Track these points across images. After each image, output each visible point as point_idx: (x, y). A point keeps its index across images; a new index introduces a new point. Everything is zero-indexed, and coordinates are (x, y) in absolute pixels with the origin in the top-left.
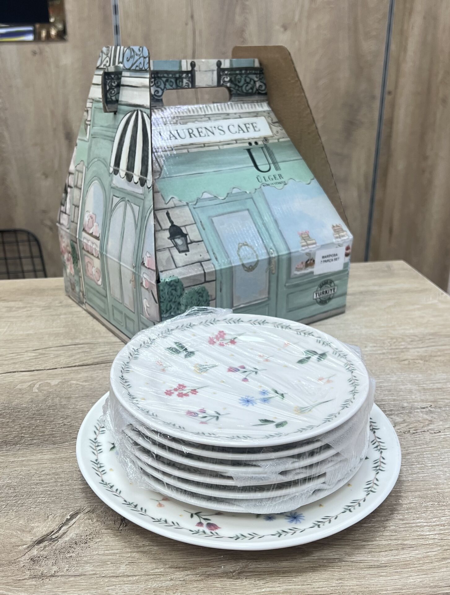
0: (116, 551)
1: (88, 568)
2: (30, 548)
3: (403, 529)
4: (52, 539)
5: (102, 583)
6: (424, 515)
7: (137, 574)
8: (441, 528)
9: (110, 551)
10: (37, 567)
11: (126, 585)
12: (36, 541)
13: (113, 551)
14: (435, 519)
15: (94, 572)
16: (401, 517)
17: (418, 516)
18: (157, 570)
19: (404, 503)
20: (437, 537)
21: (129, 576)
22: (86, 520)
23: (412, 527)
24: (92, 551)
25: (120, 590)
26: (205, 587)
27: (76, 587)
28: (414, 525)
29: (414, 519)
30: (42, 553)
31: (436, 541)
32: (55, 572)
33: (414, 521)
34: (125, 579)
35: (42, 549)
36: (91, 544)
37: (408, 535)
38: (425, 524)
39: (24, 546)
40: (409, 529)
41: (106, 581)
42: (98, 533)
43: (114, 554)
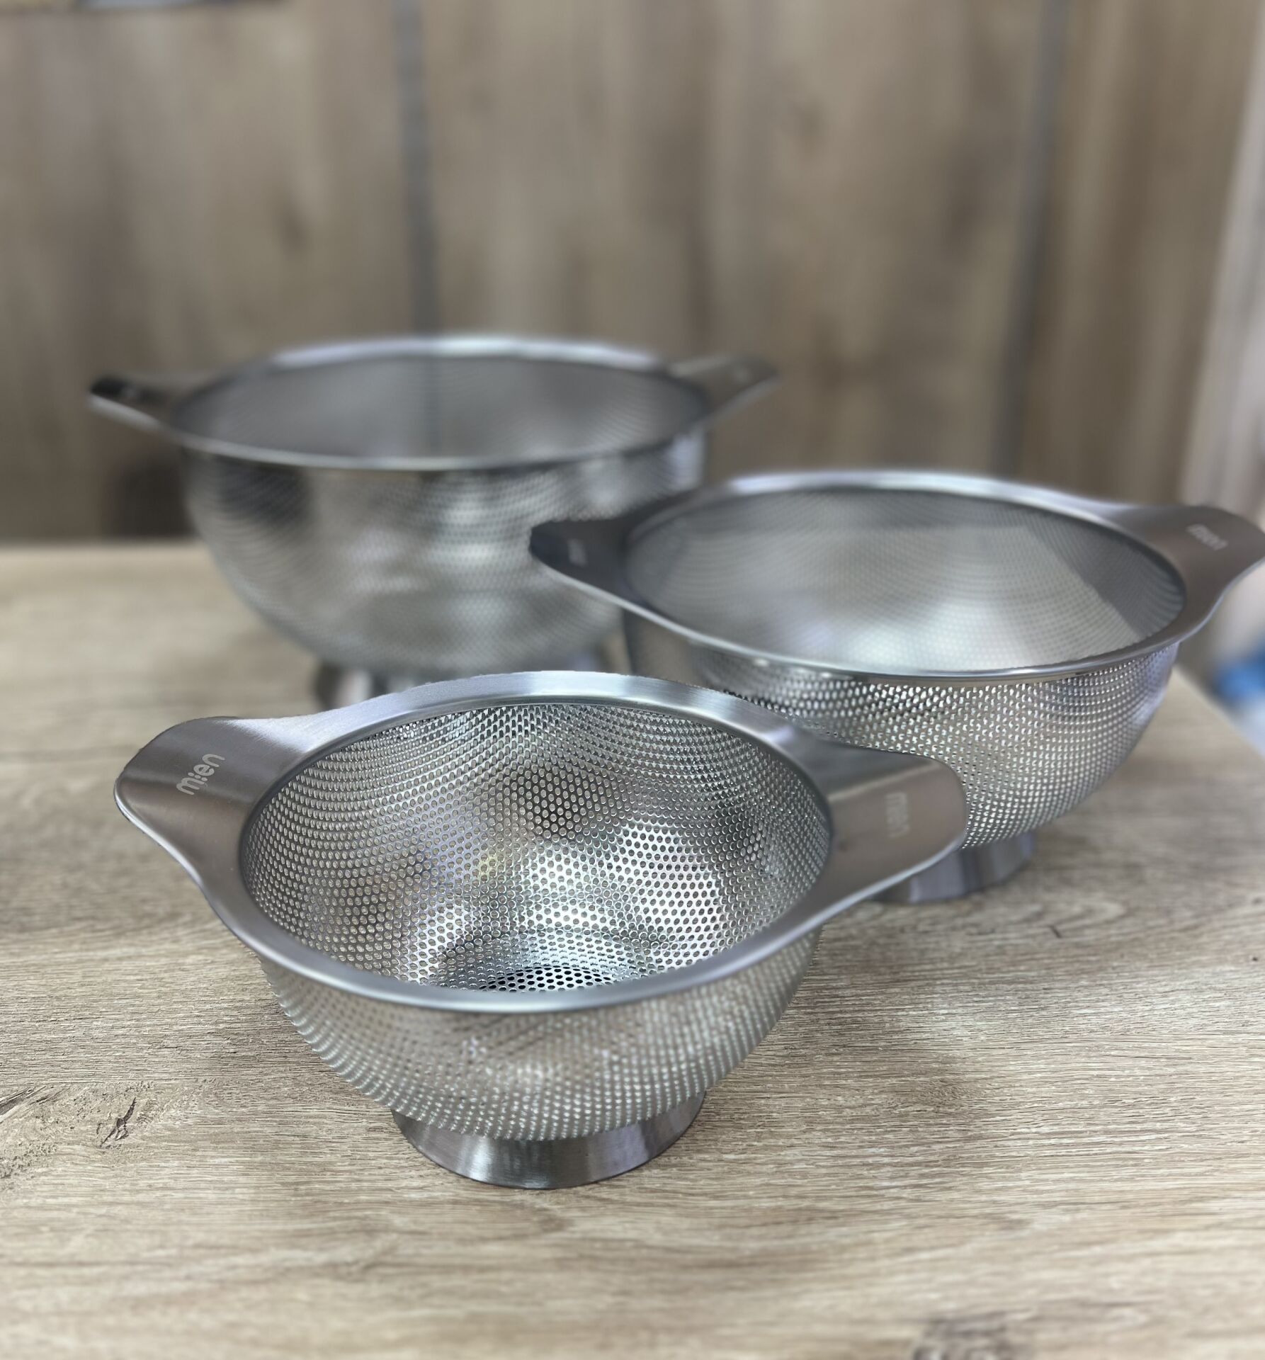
0: (74, 1200)
3: (824, 1171)
5: (7, 1280)
6: (890, 1136)
7: (106, 1259)
8: (926, 1171)
9: (61, 1200)
11: (68, 1288)
13: (66, 1200)
14: (916, 1149)
16: (830, 1140)
17: (874, 1138)
18: (161, 1253)
19: (848, 1104)
20: (906, 1193)
21: (81, 1264)
22: (28, 1119)
23: (850, 1166)
24: (14, 1196)
26: (268, 1300)
28: (857, 1161)
29: (861, 1147)
31: (903, 1203)
33: (860, 1152)
34: (71, 1272)
36: (21, 1179)
37: (833, 1187)
38: (886, 1160)
40: (841, 1170)
41: (22, 1274)
42: (47, 1153)
43: (68, 1207)
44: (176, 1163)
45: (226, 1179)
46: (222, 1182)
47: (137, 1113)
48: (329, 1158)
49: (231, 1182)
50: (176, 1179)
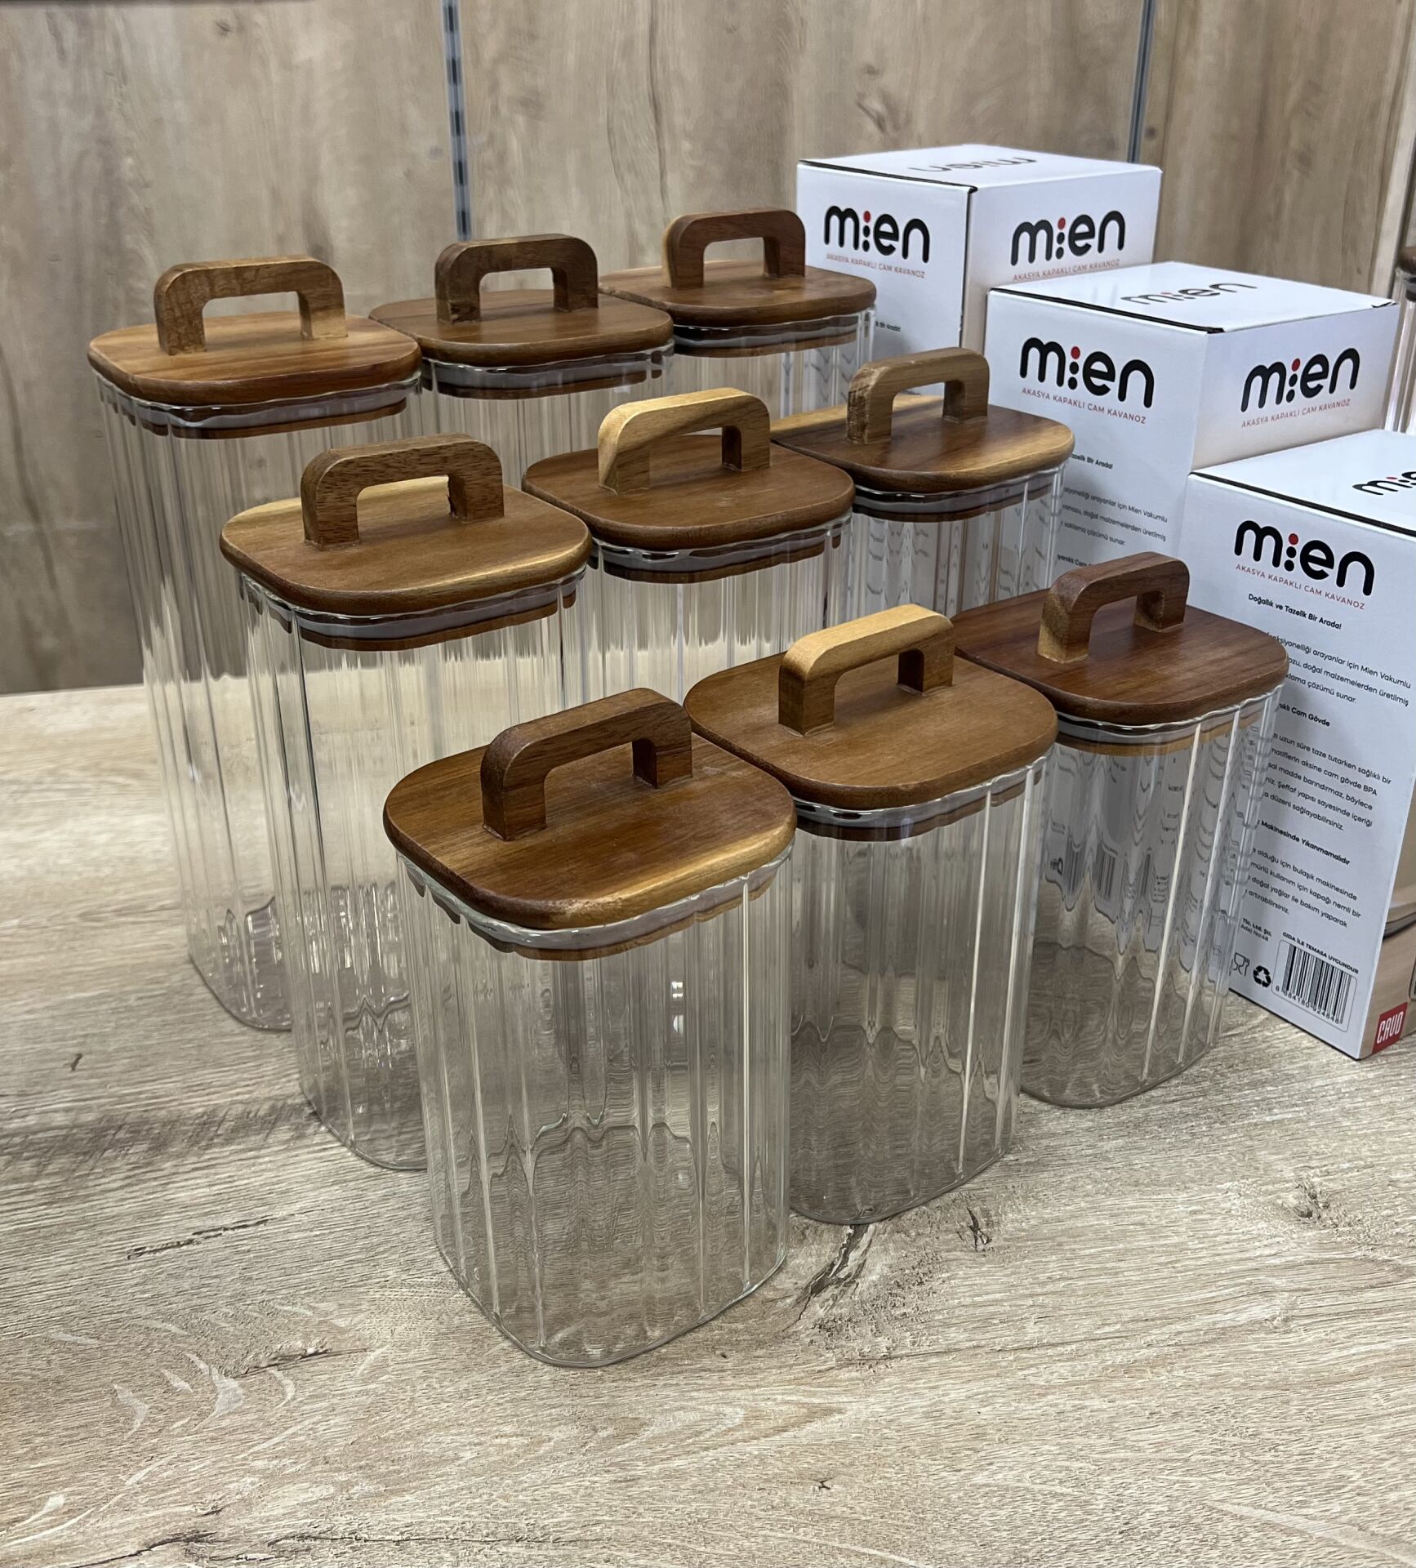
0: (997, 1296)
1: (955, 1336)
2: (803, 1304)
4: (839, 1281)
5: (1003, 1364)
7: (1068, 1339)
9: (986, 1297)
10: (844, 1343)
11: (1059, 1364)
12: (807, 1287)
13: (991, 1297)
15: (975, 1343)
18: (1107, 1329)
21: (1054, 1345)
22: (892, 1234)
24: (943, 1299)
25: (1052, 1373)
26: (1229, 1355)
27: (953, 1375)
30: (834, 1311)
32: (888, 1348)
34: (1050, 1352)
35: (831, 1302)
36: (935, 1284)
39: (788, 1301)
41: (1011, 1358)
42: (935, 1260)
43: (996, 1302)
44: (1054, 1258)
45: (1108, 1265)
46: (1106, 1268)
47: (982, 1221)
48: (1176, 1240)
49: (1113, 1268)
50: (1066, 1270)
